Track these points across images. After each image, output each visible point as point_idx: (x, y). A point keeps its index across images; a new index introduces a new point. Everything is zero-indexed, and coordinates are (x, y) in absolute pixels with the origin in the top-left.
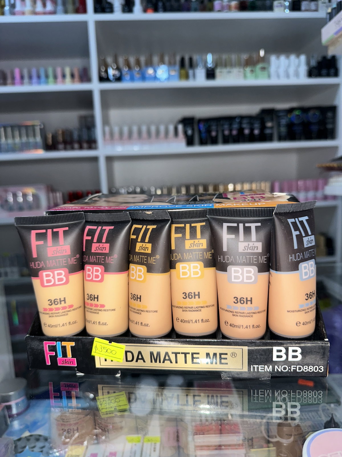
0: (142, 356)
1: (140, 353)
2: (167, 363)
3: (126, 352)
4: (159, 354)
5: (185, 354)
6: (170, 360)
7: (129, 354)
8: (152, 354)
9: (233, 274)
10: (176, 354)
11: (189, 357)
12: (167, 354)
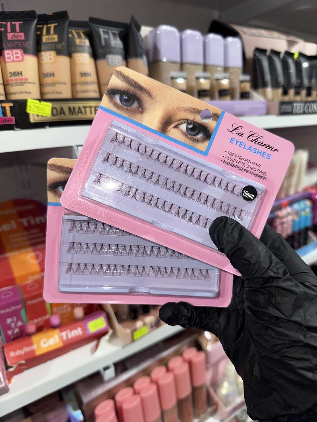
0: (63, 111)
1: (62, 109)
2: (80, 114)
3: (53, 108)
4: (74, 108)
5: (90, 107)
6: (81, 112)
7: (54, 110)
8: (70, 108)
9: (110, 60)
10: (85, 107)
11: (93, 109)
12: (79, 108)
